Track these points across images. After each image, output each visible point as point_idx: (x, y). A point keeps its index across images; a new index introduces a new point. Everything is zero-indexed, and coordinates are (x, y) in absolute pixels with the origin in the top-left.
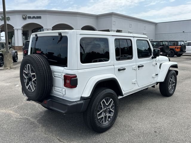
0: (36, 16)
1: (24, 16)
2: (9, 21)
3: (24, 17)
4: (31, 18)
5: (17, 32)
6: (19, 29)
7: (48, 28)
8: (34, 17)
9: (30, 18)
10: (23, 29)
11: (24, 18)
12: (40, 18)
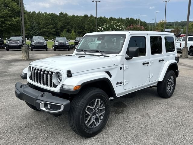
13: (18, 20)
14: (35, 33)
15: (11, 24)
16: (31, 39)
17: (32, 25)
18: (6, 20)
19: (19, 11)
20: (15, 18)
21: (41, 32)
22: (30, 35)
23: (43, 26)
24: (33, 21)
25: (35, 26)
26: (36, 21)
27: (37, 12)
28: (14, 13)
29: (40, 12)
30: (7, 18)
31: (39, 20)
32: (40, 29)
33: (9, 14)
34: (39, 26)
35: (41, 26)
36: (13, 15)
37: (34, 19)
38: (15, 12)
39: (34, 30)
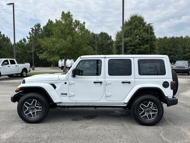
13: (146, 47)
14: (180, 57)
15: (140, 51)
16: (173, 64)
17: (177, 50)
18: (136, 48)
19: (147, 39)
20: (143, 46)
21: (186, 56)
22: (174, 60)
23: (188, 50)
24: (179, 46)
25: (180, 50)
26: (182, 46)
27: (184, 37)
28: (143, 41)
29: (187, 36)
30: (137, 46)
31: (185, 44)
32: (185, 53)
33: (139, 42)
34: (185, 50)
35: (187, 50)
36: (142, 43)
37: (180, 44)
38: (145, 41)
39: (179, 55)
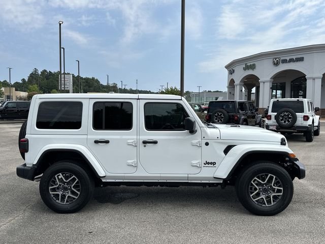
0: (294, 57)
1: (276, 59)
2: (255, 70)
3: (276, 62)
4: (287, 62)
5: (264, 85)
6: (267, 81)
7: (314, 76)
8: (291, 60)
9: (284, 61)
10: (273, 80)
11: (275, 64)
12: (301, 59)
